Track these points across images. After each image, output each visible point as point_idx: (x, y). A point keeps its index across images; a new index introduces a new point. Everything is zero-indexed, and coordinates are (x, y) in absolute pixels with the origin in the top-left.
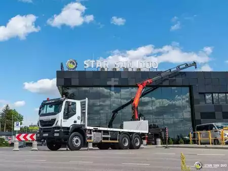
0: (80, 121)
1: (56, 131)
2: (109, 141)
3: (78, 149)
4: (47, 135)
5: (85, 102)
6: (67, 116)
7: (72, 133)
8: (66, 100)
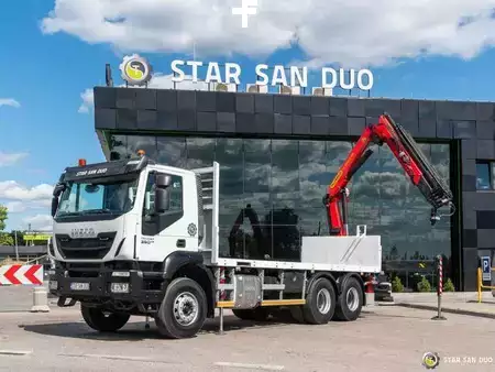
0: (196, 239)
1: (116, 274)
2: (282, 302)
3: (189, 333)
4: (85, 286)
5: (211, 175)
6: (155, 222)
7: (169, 281)
8: (149, 168)
